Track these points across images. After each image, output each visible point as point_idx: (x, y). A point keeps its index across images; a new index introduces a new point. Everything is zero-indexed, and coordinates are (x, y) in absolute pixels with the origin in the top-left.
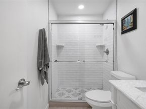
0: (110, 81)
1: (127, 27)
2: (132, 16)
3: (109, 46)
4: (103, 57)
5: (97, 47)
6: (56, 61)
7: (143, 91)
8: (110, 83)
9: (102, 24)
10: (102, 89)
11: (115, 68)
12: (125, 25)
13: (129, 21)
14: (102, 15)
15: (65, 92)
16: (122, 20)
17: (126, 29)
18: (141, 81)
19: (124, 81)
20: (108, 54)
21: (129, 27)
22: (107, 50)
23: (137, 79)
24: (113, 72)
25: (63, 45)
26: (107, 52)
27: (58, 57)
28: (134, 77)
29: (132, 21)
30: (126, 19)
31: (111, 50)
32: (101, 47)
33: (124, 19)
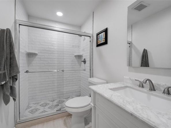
0: (90, 87)
1: (101, 41)
2: (104, 33)
3: (86, 56)
4: (80, 66)
5: (75, 56)
6: (27, 72)
7: (114, 91)
8: (90, 88)
9: (81, 36)
10: (80, 96)
11: (91, 76)
12: (99, 39)
13: (102, 37)
14: (80, 27)
15: (38, 107)
16: (97, 35)
17: (100, 43)
18: (112, 84)
19: (100, 85)
20: (85, 63)
21: (102, 42)
22: (84, 59)
23: (107, 83)
24: (90, 79)
25: (36, 52)
26: (85, 62)
27: (28, 66)
28: (106, 81)
29: (104, 37)
30: (100, 35)
31: (88, 60)
32: (79, 57)
33: (99, 34)
